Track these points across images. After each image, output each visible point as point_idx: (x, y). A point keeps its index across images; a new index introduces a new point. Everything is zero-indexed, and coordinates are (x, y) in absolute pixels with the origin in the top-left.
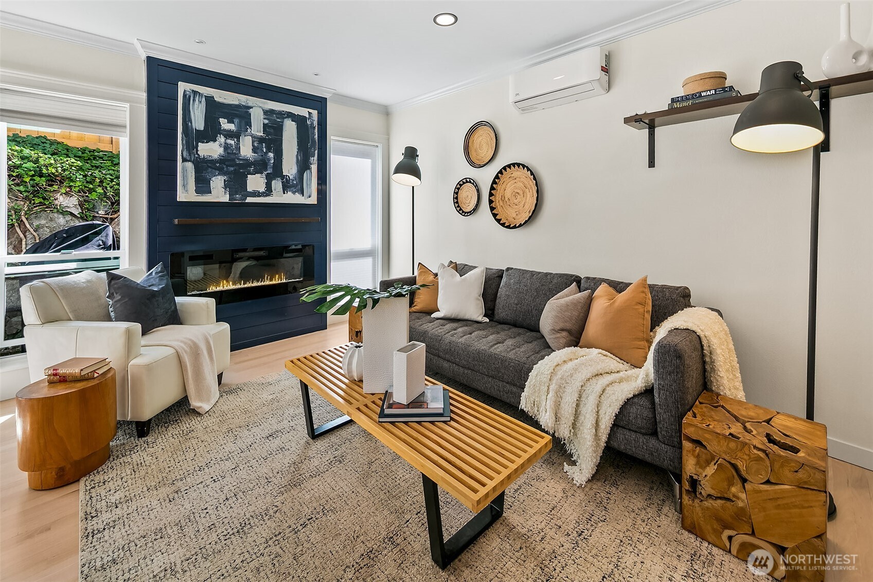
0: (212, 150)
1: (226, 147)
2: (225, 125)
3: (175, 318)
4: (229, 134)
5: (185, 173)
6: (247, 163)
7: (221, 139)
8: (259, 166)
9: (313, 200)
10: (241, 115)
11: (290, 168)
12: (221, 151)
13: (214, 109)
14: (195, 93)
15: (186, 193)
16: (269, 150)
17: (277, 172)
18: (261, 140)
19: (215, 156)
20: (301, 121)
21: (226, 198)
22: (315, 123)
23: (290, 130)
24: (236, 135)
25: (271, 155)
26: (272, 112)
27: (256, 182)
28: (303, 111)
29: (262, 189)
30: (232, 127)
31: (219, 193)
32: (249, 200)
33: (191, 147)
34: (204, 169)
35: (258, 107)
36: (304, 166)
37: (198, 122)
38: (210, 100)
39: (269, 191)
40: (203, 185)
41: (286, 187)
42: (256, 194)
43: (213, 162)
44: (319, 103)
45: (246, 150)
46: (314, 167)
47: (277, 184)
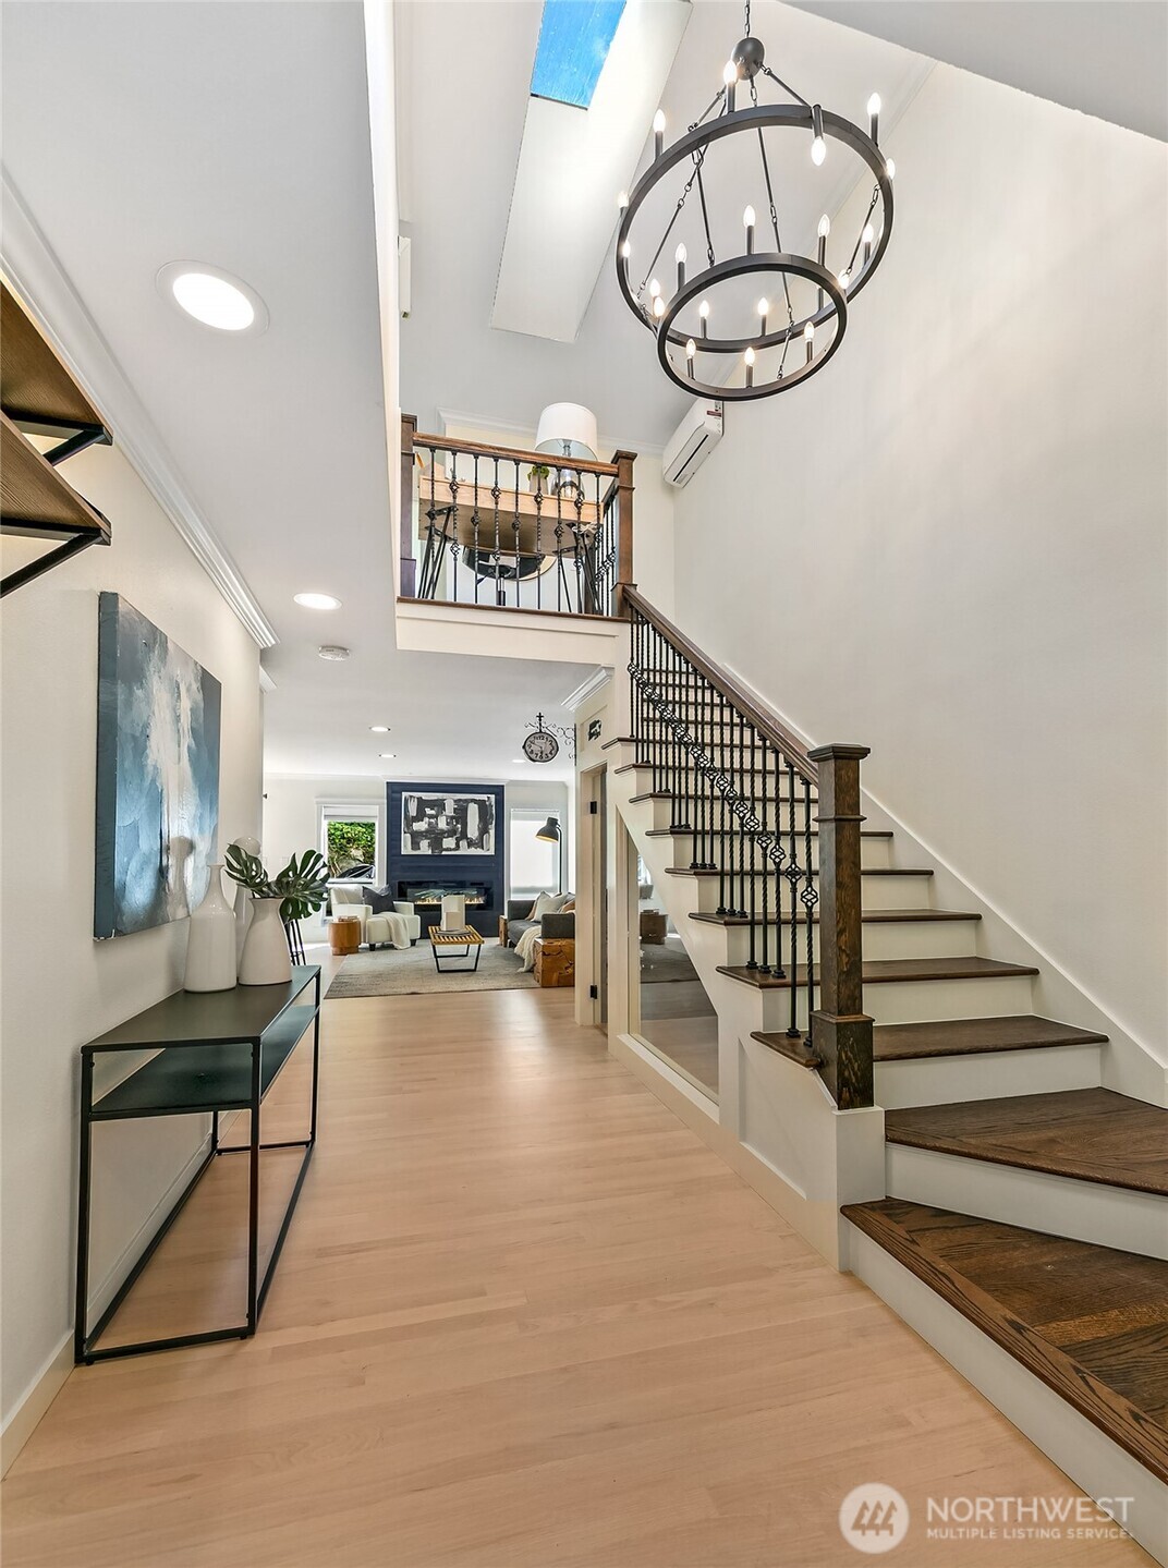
0: (421, 826)
1: (430, 824)
2: (429, 811)
3: (393, 909)
4: (431, 817)
5: (406, 839)
6: (443, 832)
7: (426, 819)
8: (451, 833)
9: (492, 852)
10: (440, 805)
11: (473, 832)
12: (426, 826)
13: (422, 804)
14: (411, 797)
15: (406, 849)
16: (457, 823)
17: (464, 835)
18: (452, 818)
19: (423, 829)
20: (481, 804)
21: (430, 853)
22: (493, 803)
23: (473, 810)
24: (436, 817)
25: (459, 826)
26: (460, 800)
27: (449, 842)
28: (484, 797)
29: (453, 846)
30: (433, 812)
31: (425, 848)
32: (444, 853)
33: (409, 825)
34: (416, 838)
35: (450, 801)
36: (484, 831)
37: (413, 811)
38: (420, 799)
39: (458, 847)
40: (415, 845)
41: (470, 844)
42: (447, 850)
43: (422, 832)
44: (498, 790)
45: (442, 824)
46: (492, 832)
47: (463, 843)
